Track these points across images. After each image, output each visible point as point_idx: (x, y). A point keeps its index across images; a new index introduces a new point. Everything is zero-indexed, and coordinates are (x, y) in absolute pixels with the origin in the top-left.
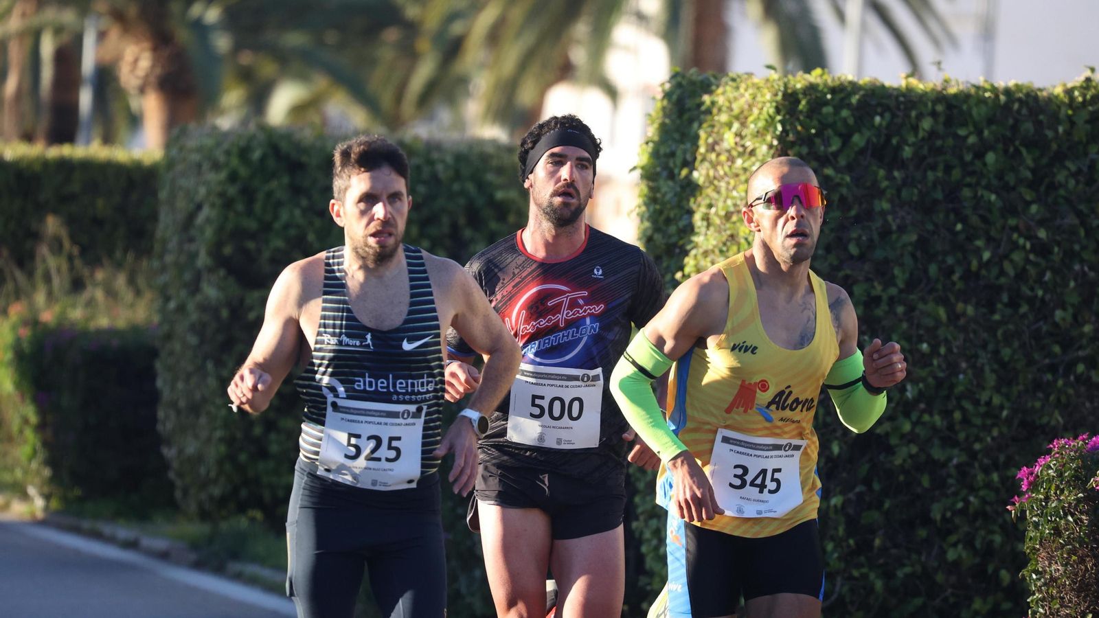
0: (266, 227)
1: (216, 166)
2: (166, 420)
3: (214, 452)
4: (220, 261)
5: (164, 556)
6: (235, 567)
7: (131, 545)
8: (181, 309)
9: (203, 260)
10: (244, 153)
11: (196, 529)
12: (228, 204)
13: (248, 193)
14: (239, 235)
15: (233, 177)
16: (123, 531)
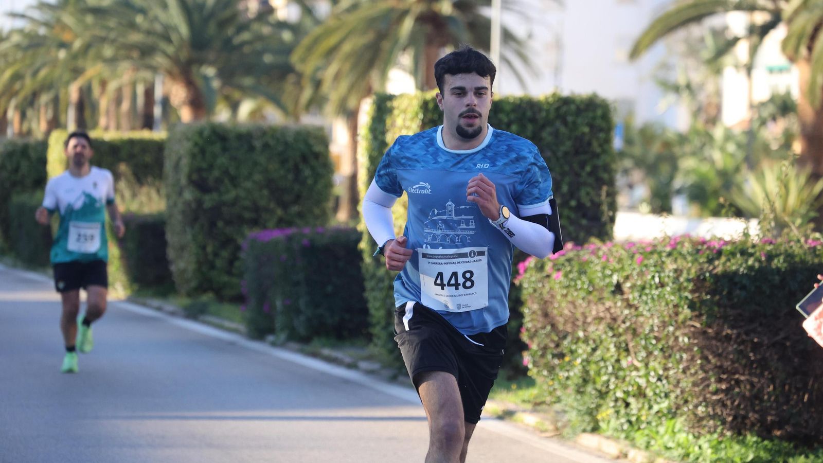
0: (211, 167)
1: (188, 139)
2: (171, 253)
3: (192, 267)
4: (191, 182)
5: (173, 314)
6: (202, 317)
7: (159, 309)
8: (175, 204)
9: (184, 181)
10: (200, 133)
11: (186, 301)
12: (193, 156)
13: (203, 152)
14: (199, 170)
15: (196, 144)
16: (156, 302)
